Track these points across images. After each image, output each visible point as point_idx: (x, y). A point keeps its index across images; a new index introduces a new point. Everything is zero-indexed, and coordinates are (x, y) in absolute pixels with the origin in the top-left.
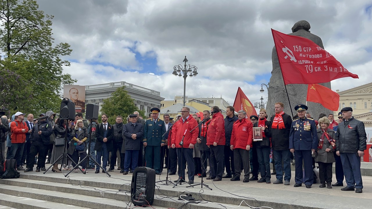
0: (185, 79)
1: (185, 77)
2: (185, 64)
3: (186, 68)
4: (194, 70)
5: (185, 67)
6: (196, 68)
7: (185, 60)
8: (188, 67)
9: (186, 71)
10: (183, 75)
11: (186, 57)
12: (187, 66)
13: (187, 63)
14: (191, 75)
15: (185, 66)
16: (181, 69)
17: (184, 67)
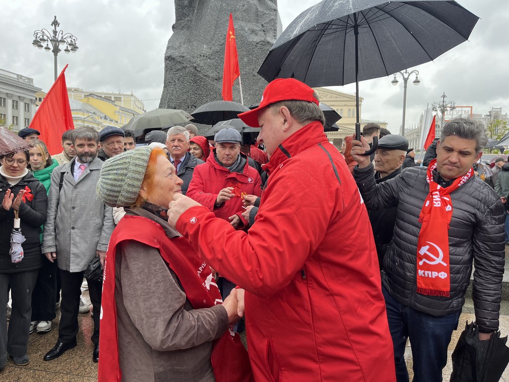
0: (56, 55)
1: (56, 51)
2: (55, 29)
3: (57, 37)
4: (71, 41)
5: (56, 35)
6: (74, 38)
7: (55, 23)
8: (60, 36)
9: (57, 41)
10: (52, 48)
11: (55, 17)
12: (58, 34)
13: (58, 29)
14: (67, 50)
15: (55, 32)
16: (48, 37)
17: (52, 35)
